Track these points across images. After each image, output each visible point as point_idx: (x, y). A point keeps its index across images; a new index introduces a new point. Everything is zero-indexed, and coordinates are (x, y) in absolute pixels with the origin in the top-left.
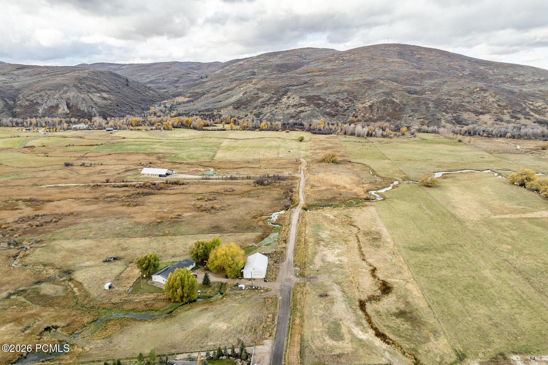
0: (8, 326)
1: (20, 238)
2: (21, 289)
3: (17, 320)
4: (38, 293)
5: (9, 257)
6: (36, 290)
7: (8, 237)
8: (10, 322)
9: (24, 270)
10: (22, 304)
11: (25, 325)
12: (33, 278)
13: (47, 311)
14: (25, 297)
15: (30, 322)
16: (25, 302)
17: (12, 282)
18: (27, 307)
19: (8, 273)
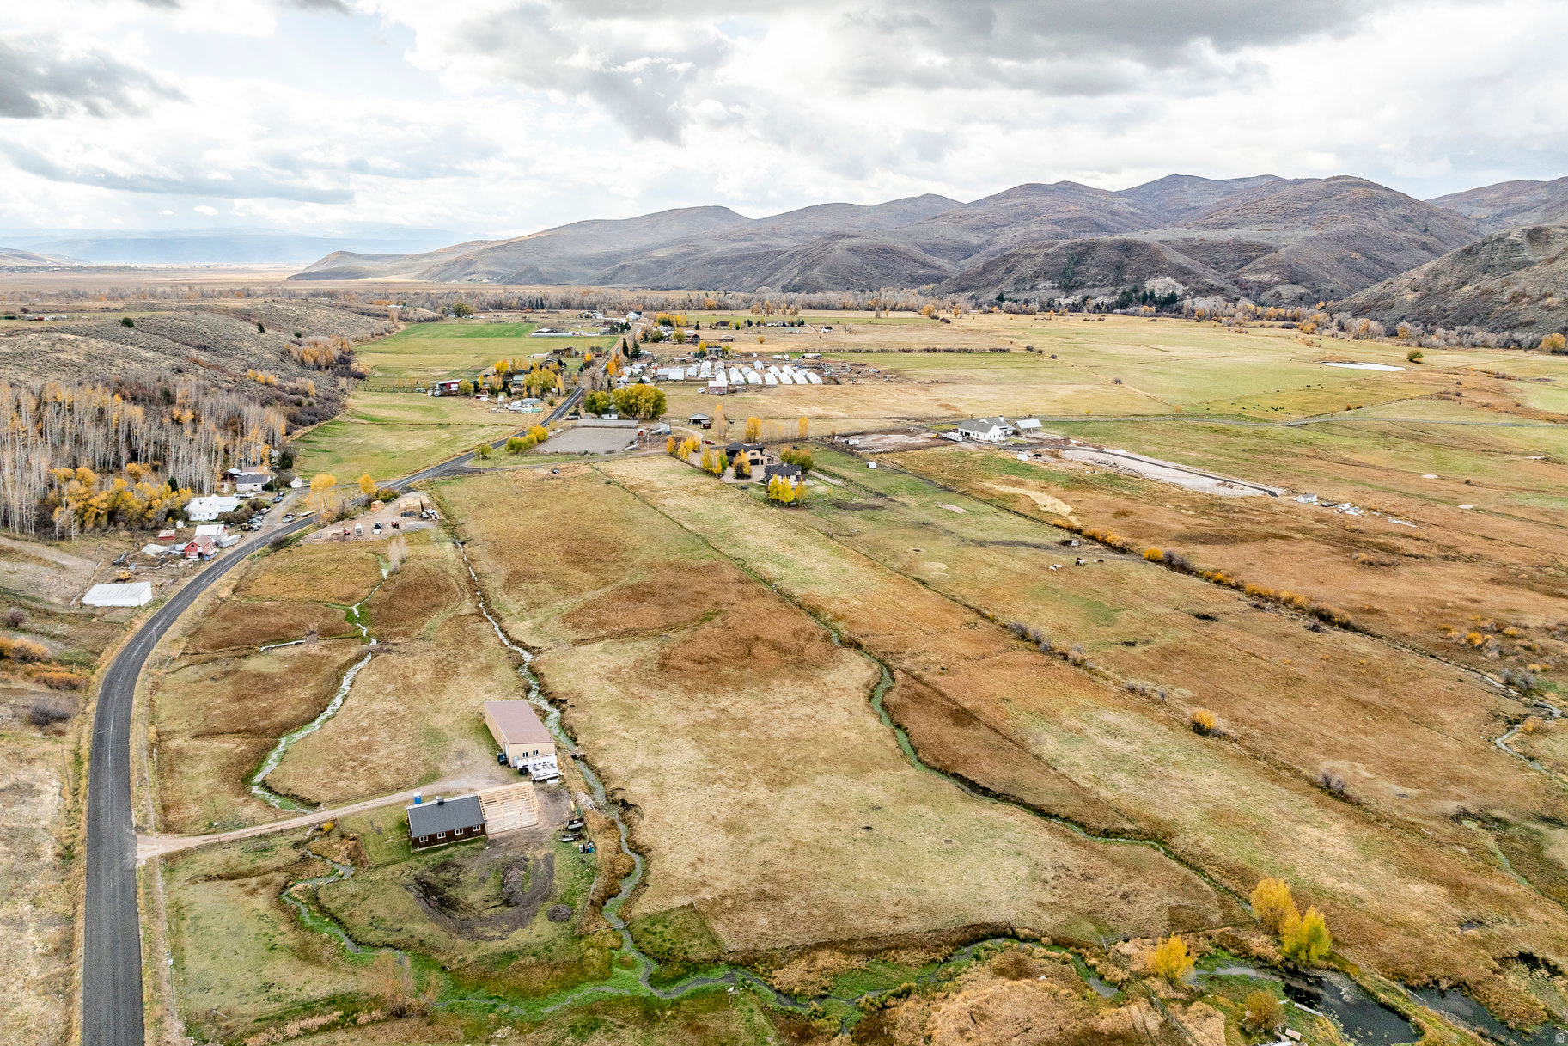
0: (1433, 888)
1: (1543, 677)
2: (1497, 813)
3: (1457, 889)
4: (1538, 848)
5: (1498, 716)
6: (1536, 838)
7: (1512, 664)
8: (1440, 883)
9: (1524, 769)
10: (1483, 854)
11: (1473, 913)
12: (1540, 799)
13: (1546, 912)
14: (1499, 840)
15: (1489, 912)
16: (1494, 855)
17: (1480, 785)
18: (1494, 869)
19: (1480, 757)
